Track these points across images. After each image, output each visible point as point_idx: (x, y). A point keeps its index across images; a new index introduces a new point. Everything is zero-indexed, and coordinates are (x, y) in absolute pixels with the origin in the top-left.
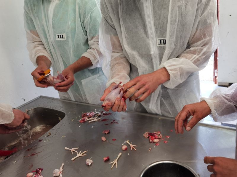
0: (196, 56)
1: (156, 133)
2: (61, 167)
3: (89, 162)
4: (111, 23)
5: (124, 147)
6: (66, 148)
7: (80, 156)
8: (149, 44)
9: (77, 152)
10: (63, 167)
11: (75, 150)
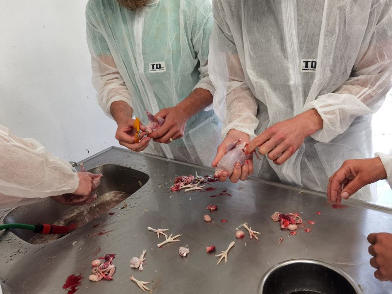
0: (366, 91)
1: (292, 216)
2: (142, 256)
3: (184, 251)
4: (229, 33)
5: (239, 233)
6: (150, 228)
7: (170, 242)
8: (287, 69)
9: (166, 235)
10: (145, 255)
11: (162, 232)
